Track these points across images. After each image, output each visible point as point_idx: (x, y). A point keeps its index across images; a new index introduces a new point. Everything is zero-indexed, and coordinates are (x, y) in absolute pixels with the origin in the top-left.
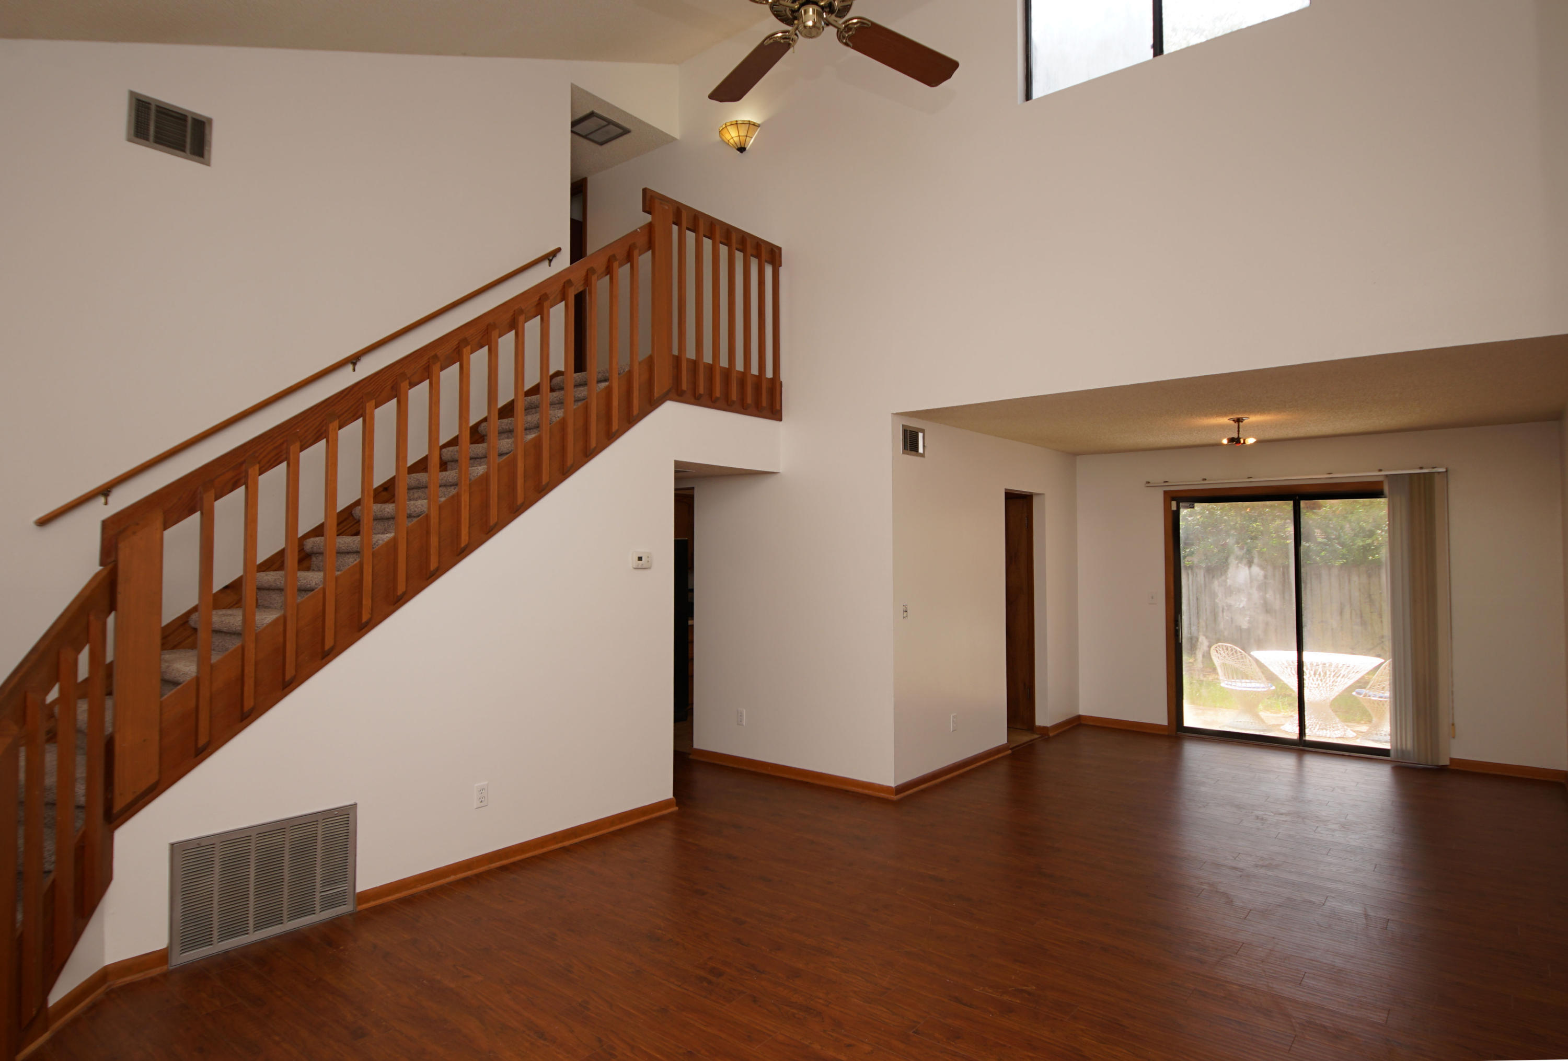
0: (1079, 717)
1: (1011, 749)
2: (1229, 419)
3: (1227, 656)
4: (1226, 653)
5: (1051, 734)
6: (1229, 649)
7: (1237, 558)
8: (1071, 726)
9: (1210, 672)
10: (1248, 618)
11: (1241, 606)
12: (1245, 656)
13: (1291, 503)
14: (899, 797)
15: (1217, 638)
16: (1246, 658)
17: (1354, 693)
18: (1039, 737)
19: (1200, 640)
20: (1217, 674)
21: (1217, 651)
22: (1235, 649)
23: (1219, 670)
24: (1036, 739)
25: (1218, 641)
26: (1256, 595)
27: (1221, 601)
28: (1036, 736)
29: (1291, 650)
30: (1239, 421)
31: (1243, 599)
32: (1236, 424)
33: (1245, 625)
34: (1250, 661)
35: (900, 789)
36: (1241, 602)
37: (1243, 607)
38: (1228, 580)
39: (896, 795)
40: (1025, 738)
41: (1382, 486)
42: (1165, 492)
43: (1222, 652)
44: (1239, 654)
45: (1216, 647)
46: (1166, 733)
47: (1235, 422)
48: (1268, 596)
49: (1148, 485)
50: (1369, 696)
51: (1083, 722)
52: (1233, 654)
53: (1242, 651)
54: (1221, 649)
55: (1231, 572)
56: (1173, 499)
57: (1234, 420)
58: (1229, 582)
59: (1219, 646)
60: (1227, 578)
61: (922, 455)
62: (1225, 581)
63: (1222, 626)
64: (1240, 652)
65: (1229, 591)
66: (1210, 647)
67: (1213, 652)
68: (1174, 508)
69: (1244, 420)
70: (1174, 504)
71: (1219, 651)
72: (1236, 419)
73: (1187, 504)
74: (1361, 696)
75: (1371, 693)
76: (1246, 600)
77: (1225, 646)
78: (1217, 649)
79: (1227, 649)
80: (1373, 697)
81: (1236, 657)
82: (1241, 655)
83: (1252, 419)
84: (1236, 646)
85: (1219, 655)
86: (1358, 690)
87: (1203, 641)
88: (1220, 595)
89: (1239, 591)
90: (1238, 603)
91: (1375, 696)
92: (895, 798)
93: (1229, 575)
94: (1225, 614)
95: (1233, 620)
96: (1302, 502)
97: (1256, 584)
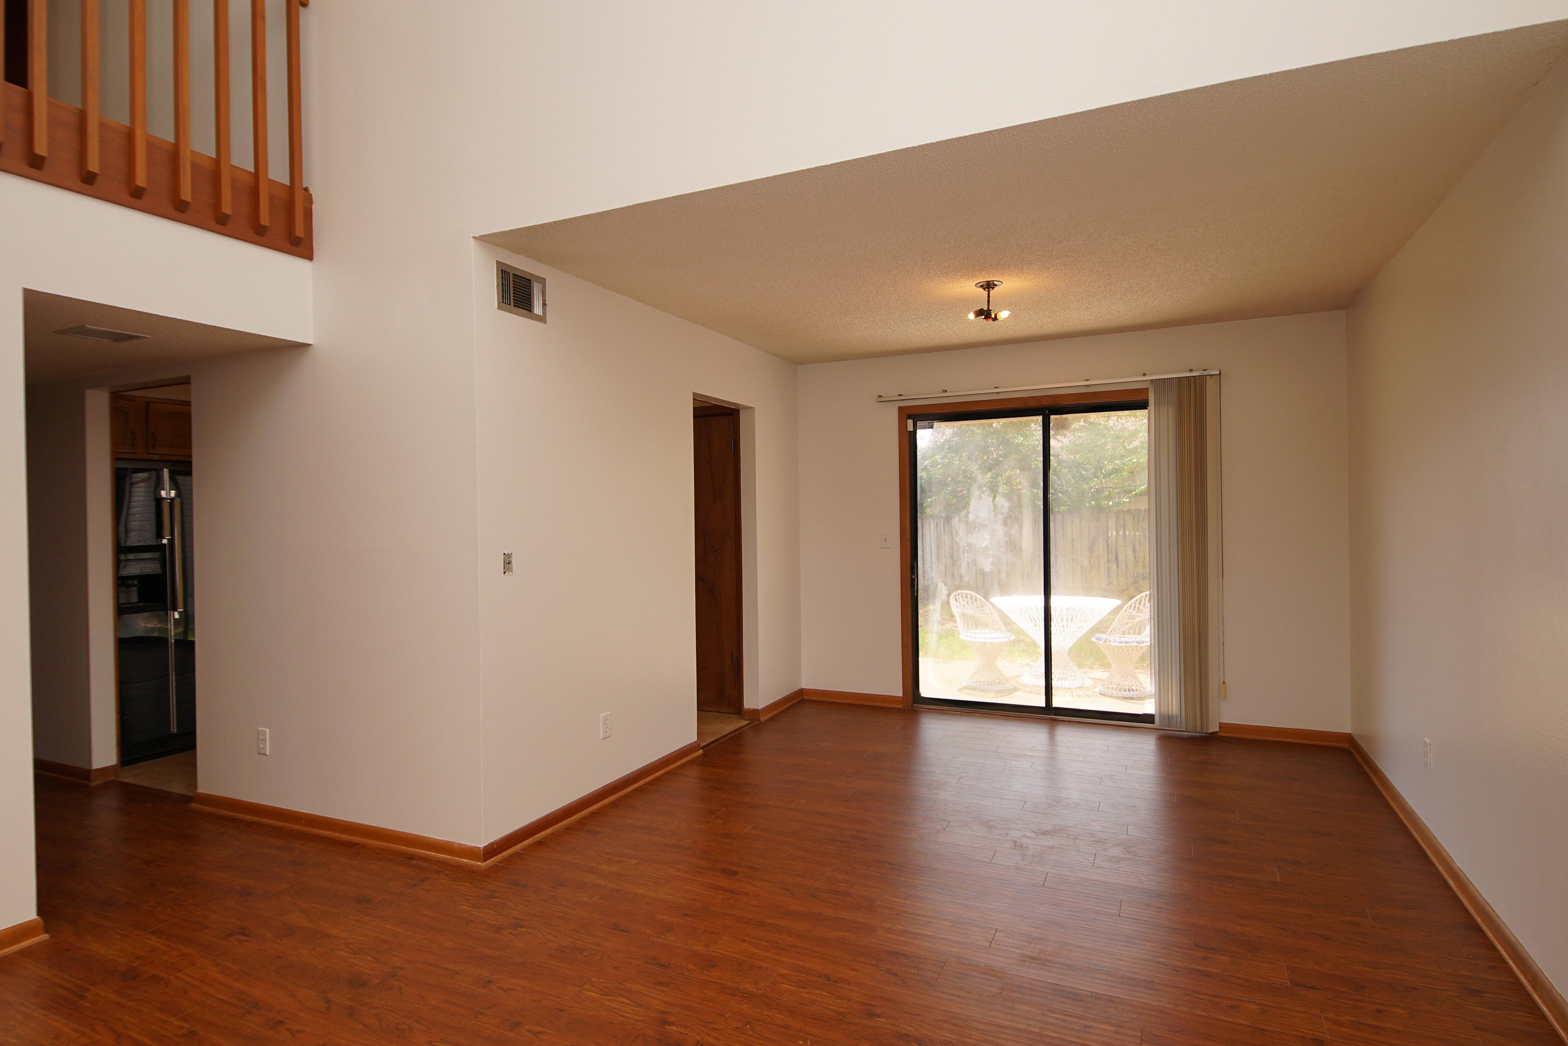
0: (801, 692)
1: (702, 748)
2: (976, 284)
3: (966, 605)
4: (965, 601)
5: (762, 719)
6: (969, 597)
7: (980, 488)
8: (790, 704)
9: (948, 620)
11: (984, 545)
12: (985, 604)
13: (1040, 418)
14: (490, 862)
15: (956, 585)
16: (986, 607)
17: (1093, 639)
18: (747, 725)
19: (939, 587)
20: (955, 622)
21: (956, 599)
22: (974, 596)
23: (957, 618)
24: (744, 726)
25: (958, 588)
26: (1000, 530)
27: (962, 537)
28: (744, 723)
29: (1038, 594)
30: (989, 286)
31: (986, 536)
32: (986, 291)
33: (988, 568)
34: (990, 609)
35: (492, 850)
36: (983, 540)
37: (986, 546)
38: (970, 515)
39: (484, 861)
40: (727, 726)
41: (1147, 394)
42: (900, 410)
43: (961, 600)
44: (979, 602)
45: (955, 595)
46: (901, 706)
47: (984, 289)
49: (881, 399)
50: (1110, 641)
51: (806, 698)
52: (972, 602)
53: (983, 599)
54: (960, 597)
55: (974, 504)
56: (909, 417)
57: (982, 286)
58: (971, 517)
59: (958, 594)
60: (968, 512)
61: (542, 319)
62: (967, 516)
63: (963, 569)
64: (980, 600)
65: (972, 527)
66: (949, 595)
67: (952, 601)
68: (910, 428)
69: (996, 285)
70: (910, 422)
71: (958, 599)
72: (985, 283)
73: (926, 423)
74: (1101, 642)
75: (1112, 638)
76: (989, 537)
77: (965, 593)
78: (957, 598)
79: (967, 597)
80: (1114, 642)
81: (976, 606)
82: (981, 602)
83: (1007, 283)
84: (976, 593)
85: (958, 604)
86: (1097, 635)
87: (942, 589)
88: (961, 533)
89: (982, 527)
90: (980, 542)
91: (1115, 641)
92: (483, 865)
93: (971, 508)
94: (966, 555)
95: (975, 562)
96: (1052, 417)
97: (1000, 518)
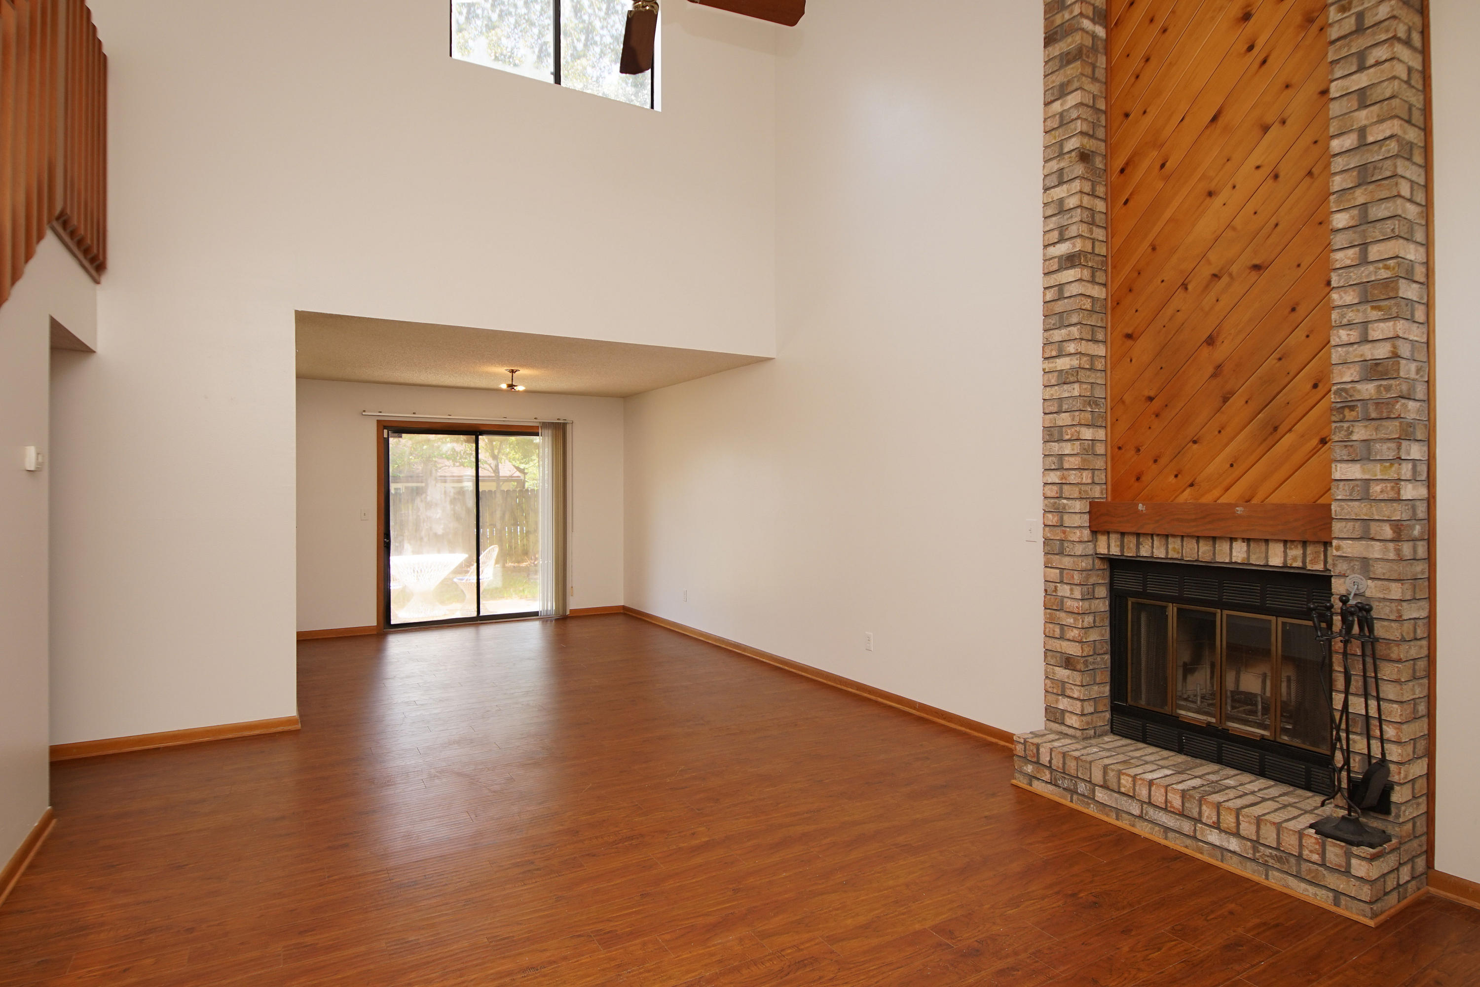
2: (506, 370)
10: (442, 526)
11: (438, 517)
13: (472, 437)
26: (449, 507)
30: (513, 372)
32: (511, 374)
36: (437, 514)
37: (439, 518)
38: (428, 497)
42: (378, 421)
46: (375, 633)
48: (457, 508)
49: (365, 413)
55: (430, 491)
56: (385, 427)
57: (508, 371)
58: (429, 498)
62: (426, 498)
65: (429, 505)
68: (385, 436)
69: (517, 371)
70: (385, 433)
72: (511, 370)
83: (523, 372)
88: (421, 509)
89: (436, 505)
93: (429, 493)
94: (425, 524)
95: (431, 528)
96: (480, 437)
97: (448, 499)
